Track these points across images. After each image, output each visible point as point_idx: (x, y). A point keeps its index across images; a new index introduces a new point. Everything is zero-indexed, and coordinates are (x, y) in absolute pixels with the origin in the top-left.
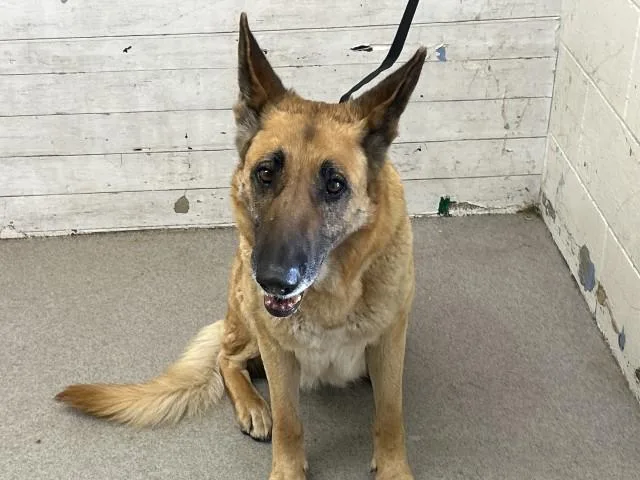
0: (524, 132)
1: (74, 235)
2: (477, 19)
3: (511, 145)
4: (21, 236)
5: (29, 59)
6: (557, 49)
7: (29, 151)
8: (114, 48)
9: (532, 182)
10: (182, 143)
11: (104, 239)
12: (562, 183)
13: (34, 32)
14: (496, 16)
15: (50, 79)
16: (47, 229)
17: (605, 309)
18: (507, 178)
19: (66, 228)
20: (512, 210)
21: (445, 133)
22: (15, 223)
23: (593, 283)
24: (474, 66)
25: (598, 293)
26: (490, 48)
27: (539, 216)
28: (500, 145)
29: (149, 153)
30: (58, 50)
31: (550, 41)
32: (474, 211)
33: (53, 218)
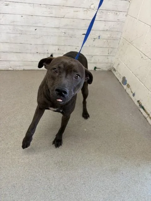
0: (111, 55)
1: (24, 70)
2: (107, 30)
3: (109, 57)
4: (13, 69)
5: (14, 30)
6: (120, 38)
7: (14, 51)
8: (33, 29)
9: (111, 65)
10: (46, 52)
11: (30, 71)
12: (119, 65)
13: (15, 23)
14: (110, 30)
15: (18, 35)
16: (18, 68)
17: (129, 89)
18: (107, 63)
19: (22, 68)
20: (107, 70)
21: (97, 54)
22: (12, 67)
23: (126, 84)
24: (105, 40)
25: (127, 86)
26: (108, 37)
27: (112, 72)
28: (107, 57)
29: (40, 54)
30: (20, 28)
31: (119, 37)
32: (100, 70)
33: (20, 66)
